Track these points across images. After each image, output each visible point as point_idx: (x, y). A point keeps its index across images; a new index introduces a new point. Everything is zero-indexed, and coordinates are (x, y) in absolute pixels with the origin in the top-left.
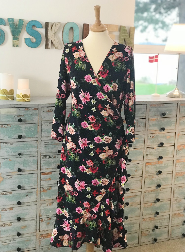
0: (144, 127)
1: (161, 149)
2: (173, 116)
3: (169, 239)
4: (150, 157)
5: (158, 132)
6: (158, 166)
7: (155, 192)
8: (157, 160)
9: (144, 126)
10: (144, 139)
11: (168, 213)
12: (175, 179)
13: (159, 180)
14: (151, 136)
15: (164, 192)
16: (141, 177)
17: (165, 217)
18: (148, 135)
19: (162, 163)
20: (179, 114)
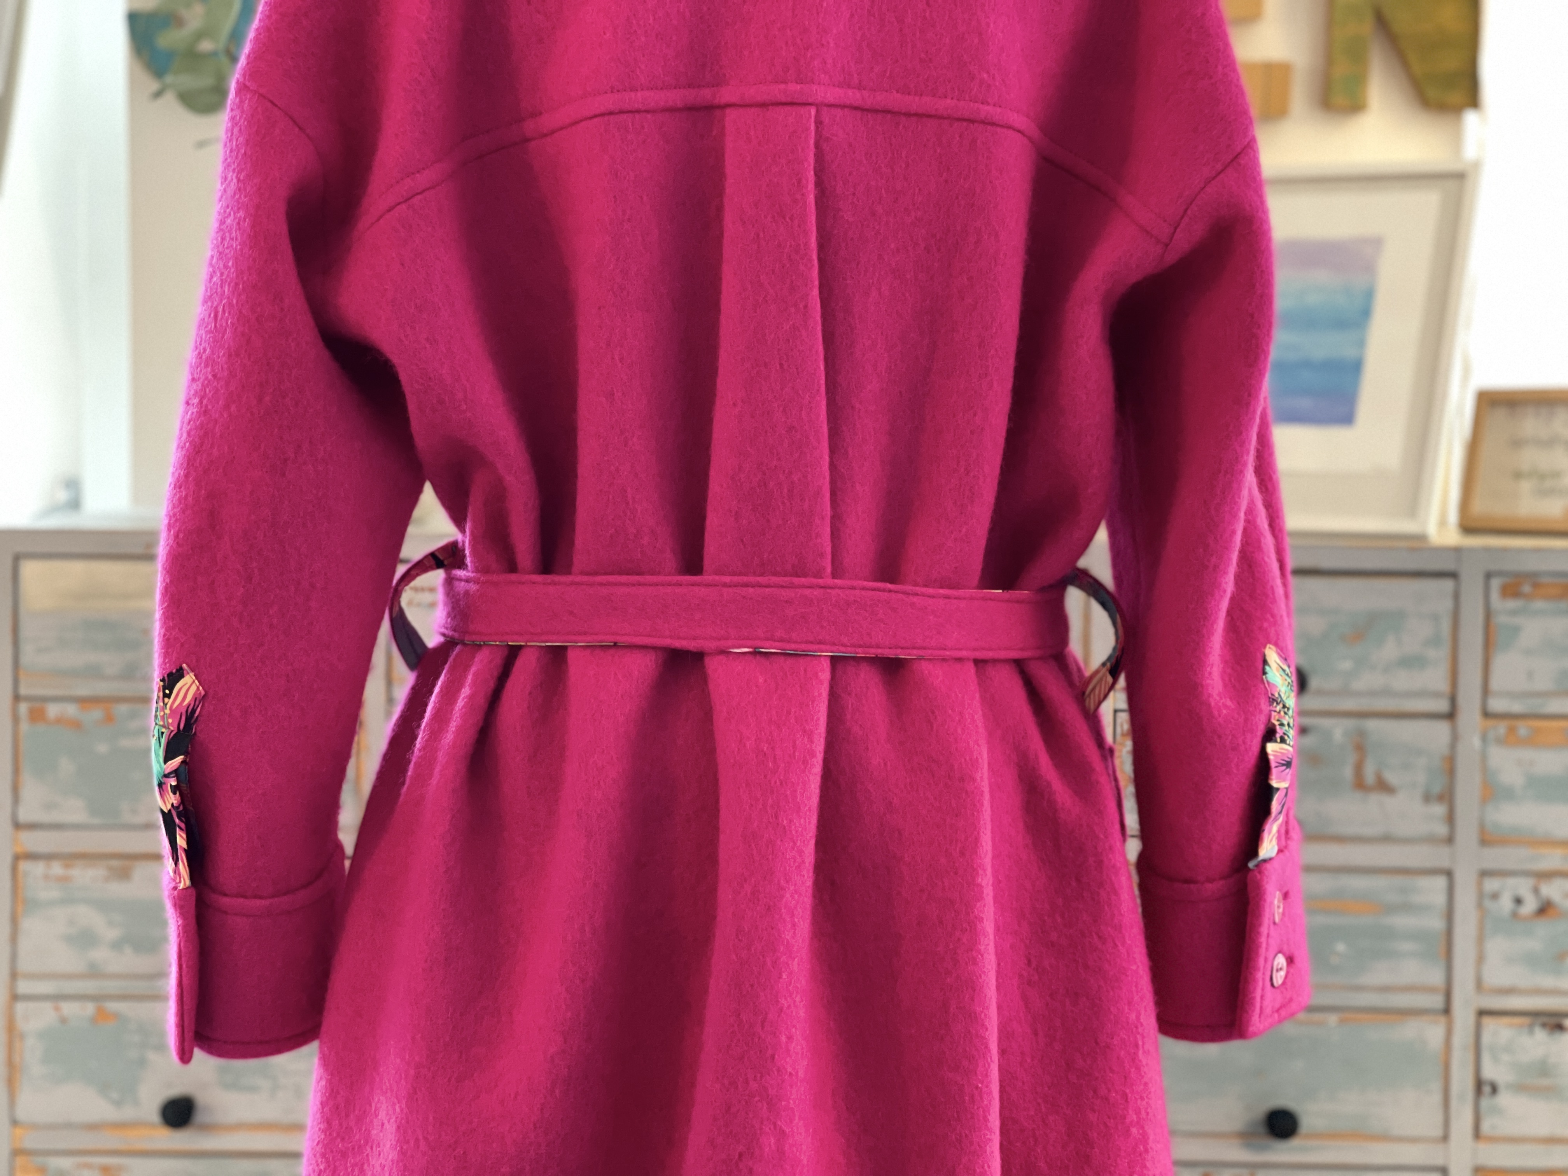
0: (1440, 798)
9: (1437, 789)
10: (1437, 924)
14: (1518, 901)
18: (1491, 885)
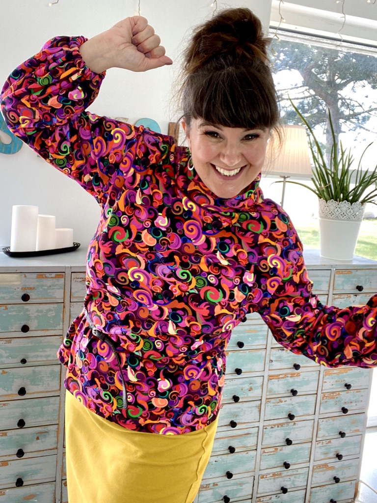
2: (321, 293)
4: (276, 365)
6: (290, 380)
7: (283, 428)
10: (266, 333)
11: (307, 465)
12: (321, 403)
13: (291, 406)
15: (300, 427)
16: (259, 402)
17: (300, 471)
19: (298, 375)
20: (333, 289)
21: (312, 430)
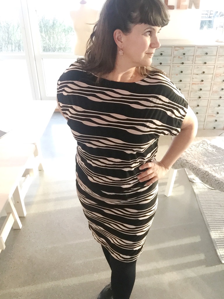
0: (192, 61)
1: (203, 75)
2: (213, 55)
3: (204, 129)
4: (194, 80)
5: (203, 65)
6: (200, 85)
7: (196, 101)
8: (200, 82)
10: (191, 69)
11: (205, 114)
12: (211, 94)
13: (200, 94)
14: (196, 67)
15: (203, 101)
16: (188, 92)
17: (202, 116)
19: (203, 84)
20: (219, 54)
21: (207, 103)
